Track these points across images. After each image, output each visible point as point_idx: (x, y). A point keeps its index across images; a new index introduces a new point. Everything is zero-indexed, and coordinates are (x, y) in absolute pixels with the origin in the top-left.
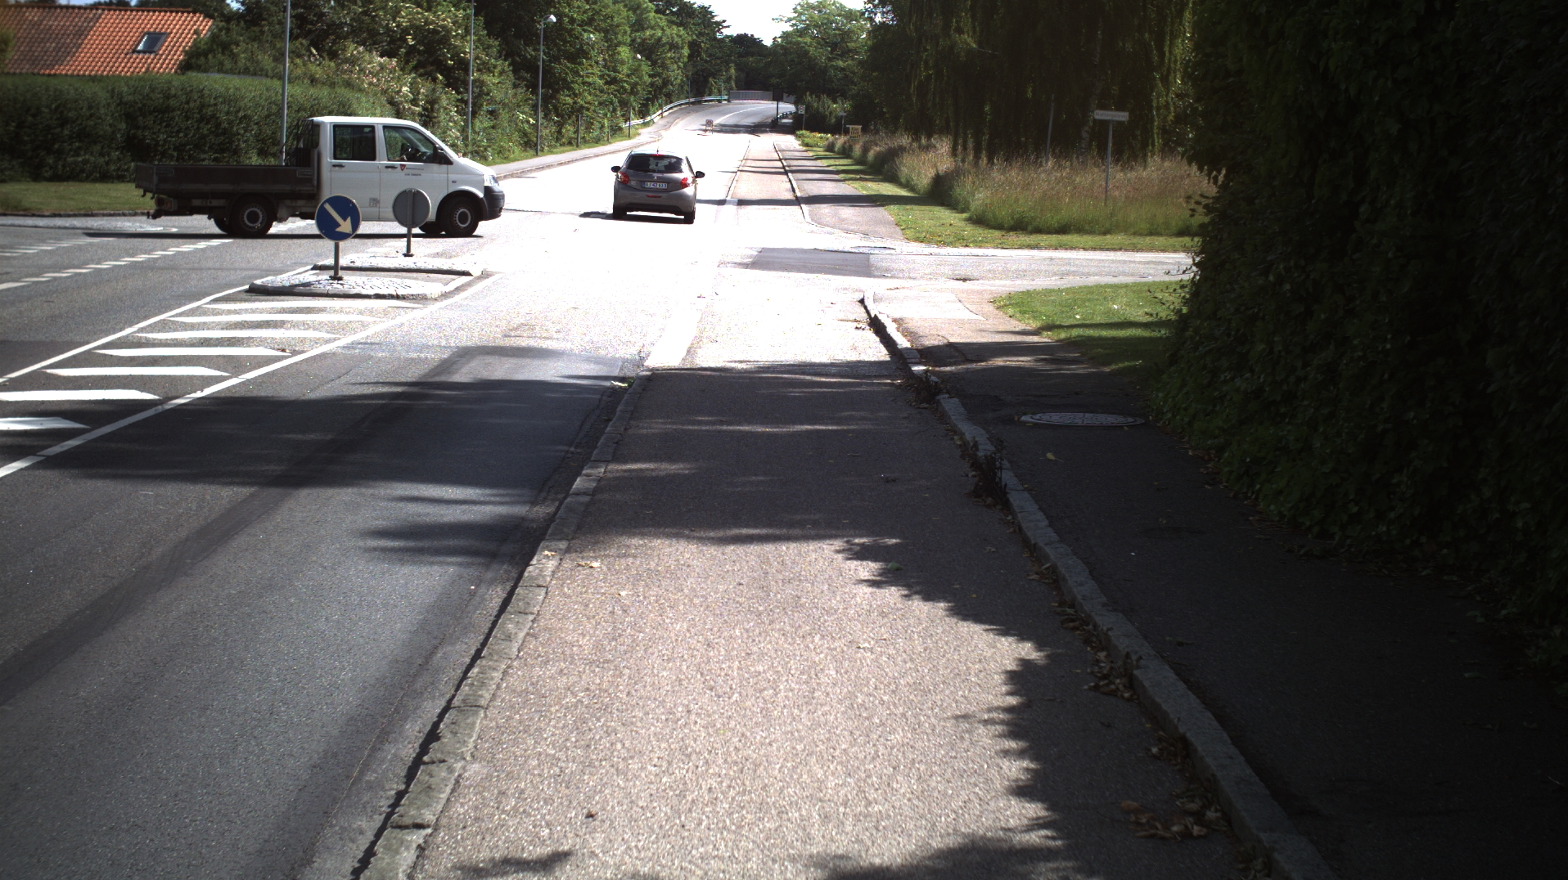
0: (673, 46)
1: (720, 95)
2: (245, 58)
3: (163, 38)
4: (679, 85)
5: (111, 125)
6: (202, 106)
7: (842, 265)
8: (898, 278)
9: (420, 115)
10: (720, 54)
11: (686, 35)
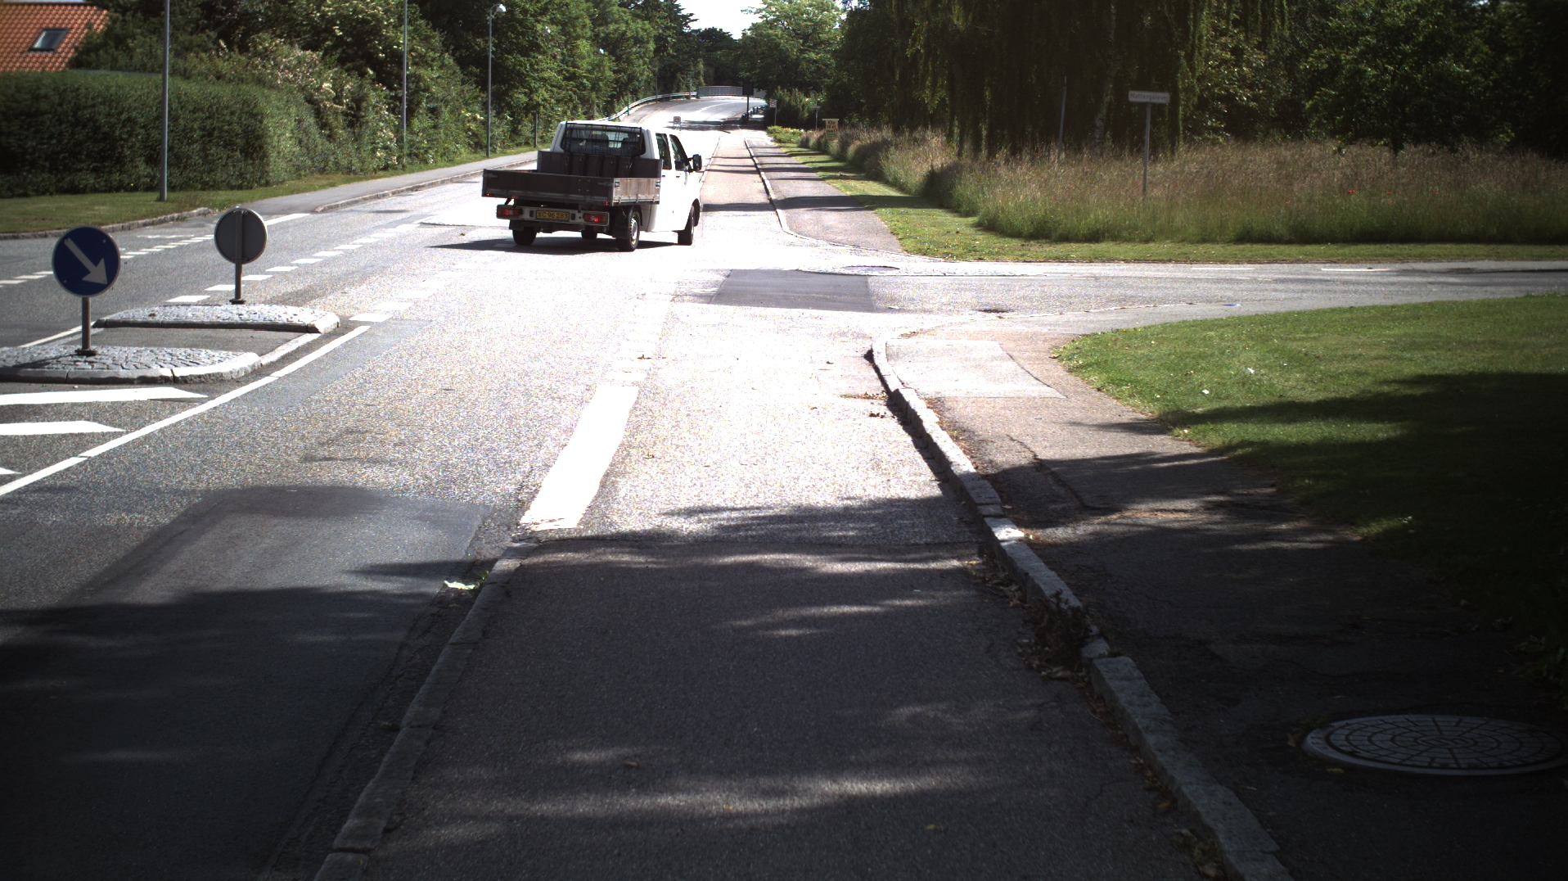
0: (638, 41)
1: (689, 91)
3: (64, 33)
6: (77, 108)
7: (834, 294)
8: (909, 311)
9: (345, 114)
10: (688, 49)
11: (652, 29)
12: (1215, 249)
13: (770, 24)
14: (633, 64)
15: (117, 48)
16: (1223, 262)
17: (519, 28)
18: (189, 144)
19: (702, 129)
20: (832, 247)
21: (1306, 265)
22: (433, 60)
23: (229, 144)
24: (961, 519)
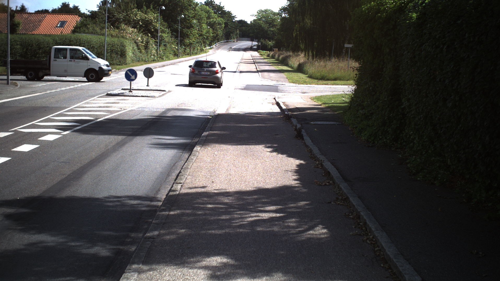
0: (219, 24)
1: (234, 39)
2: (92, 29)
3: (65, 23)
4: (221, 36)
7: (270, 89)
8: (286, 93)
9: (144, 46)
10: (234, 26)
11: (223, 20)
13: (259, 20)
14: (218, 31)
15: (84, 27)
17: (187, 21)
19: (238, 51)
20: (271, 81)
22: (166, 31)
24: (282, 113)
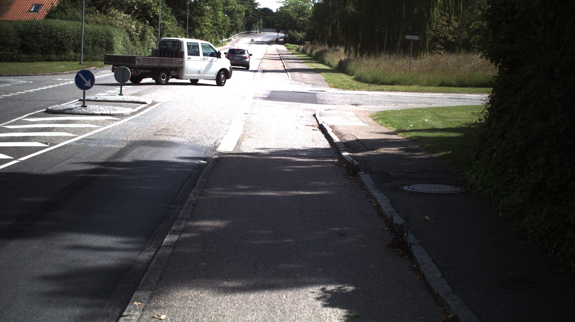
0: (239, 12)
1: (257, 30)
2: (70, 14)
3: (41, 6)
4: (241, 26)
5: (15, 39)
6: (51, 32)
7: (305, 99)
8: (328, 104)
9: (139, 36)
10: (257, 15)
11: (244, 8)
12: (432, 88)
13: (287, 7)
14: (237, 20)
15: (62, 12)
16: (434, 92)
17: (198, 7)
18: (88, 46)
19: (261, 44)
20: (306, 85)
21: (461, 94)
22: (169, 18)
23: (101, 46)
24: (335, 152)
